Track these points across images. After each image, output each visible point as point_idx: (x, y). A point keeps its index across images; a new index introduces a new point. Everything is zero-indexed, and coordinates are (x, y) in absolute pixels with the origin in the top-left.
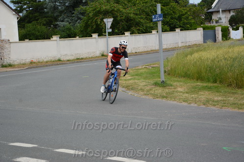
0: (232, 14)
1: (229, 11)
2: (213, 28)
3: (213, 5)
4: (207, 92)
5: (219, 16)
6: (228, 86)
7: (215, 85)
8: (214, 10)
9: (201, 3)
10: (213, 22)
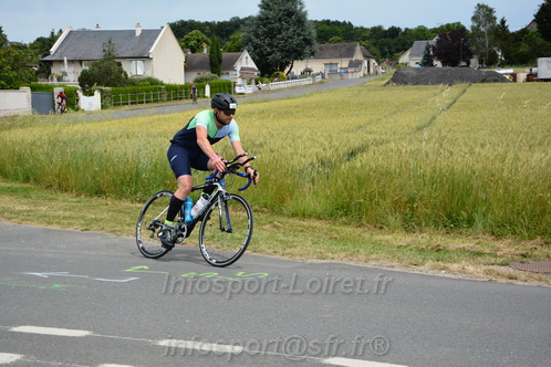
0: (84, 67)
1: (81, 62)
2: (50, 89)
3: (53, 50)
4: (7, 198)
5: (62, 69)
6: (47, 187)
7: (27, 185)
8: (54, 58)
9: (35, 43)
10: (52, 79)
